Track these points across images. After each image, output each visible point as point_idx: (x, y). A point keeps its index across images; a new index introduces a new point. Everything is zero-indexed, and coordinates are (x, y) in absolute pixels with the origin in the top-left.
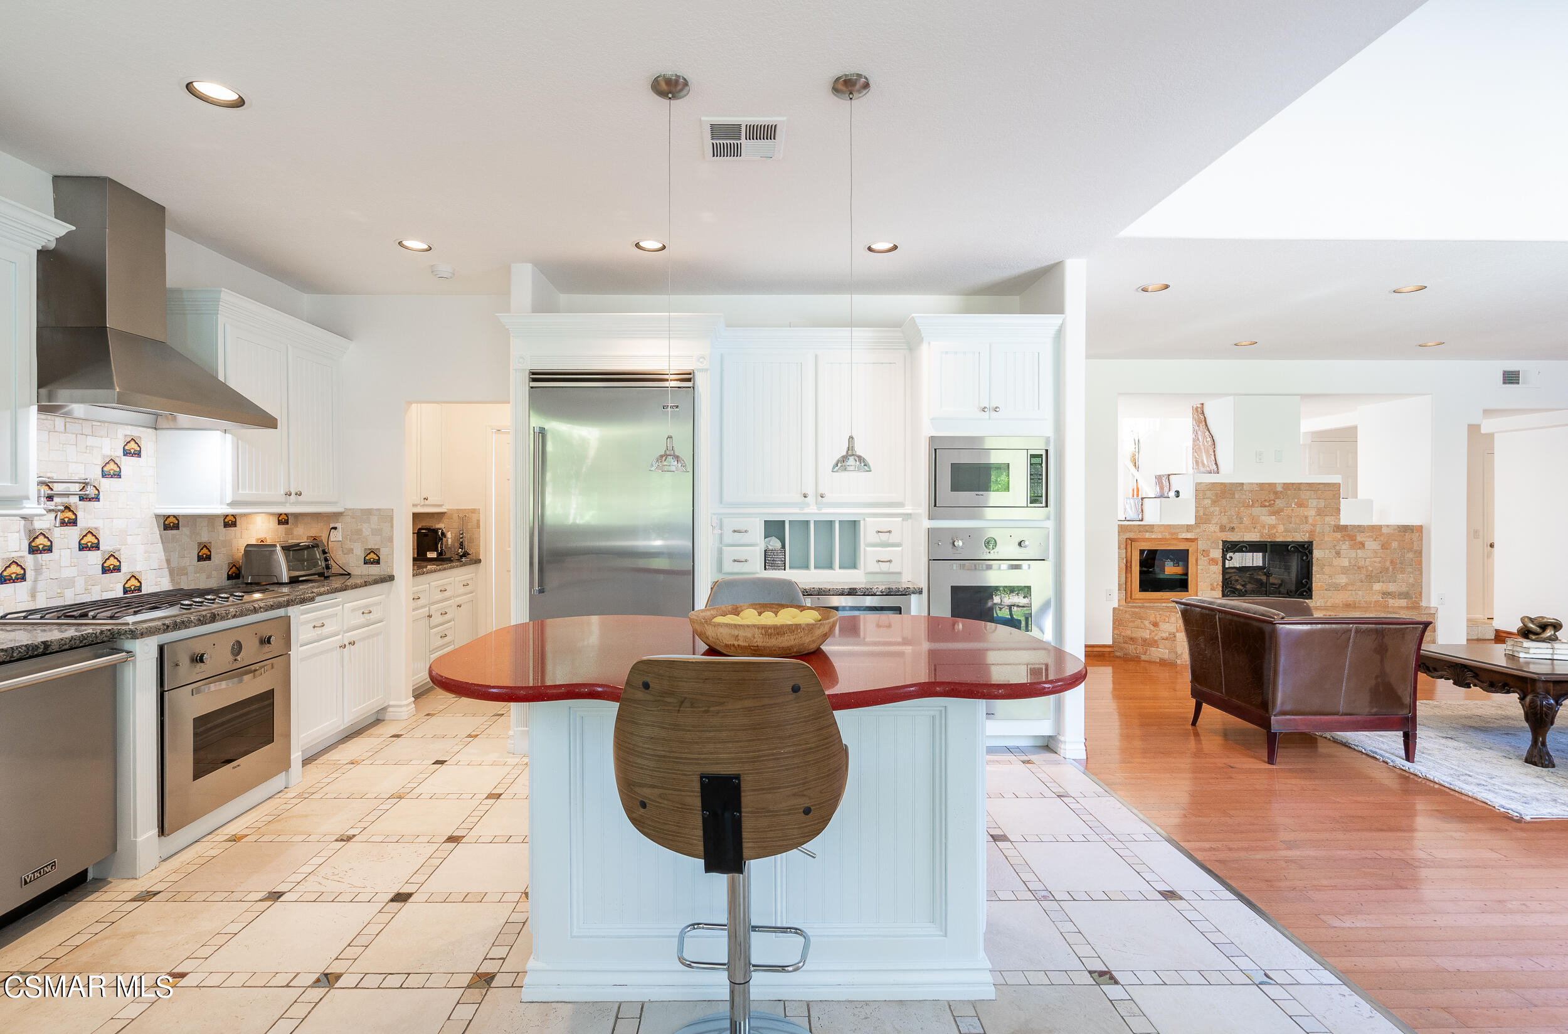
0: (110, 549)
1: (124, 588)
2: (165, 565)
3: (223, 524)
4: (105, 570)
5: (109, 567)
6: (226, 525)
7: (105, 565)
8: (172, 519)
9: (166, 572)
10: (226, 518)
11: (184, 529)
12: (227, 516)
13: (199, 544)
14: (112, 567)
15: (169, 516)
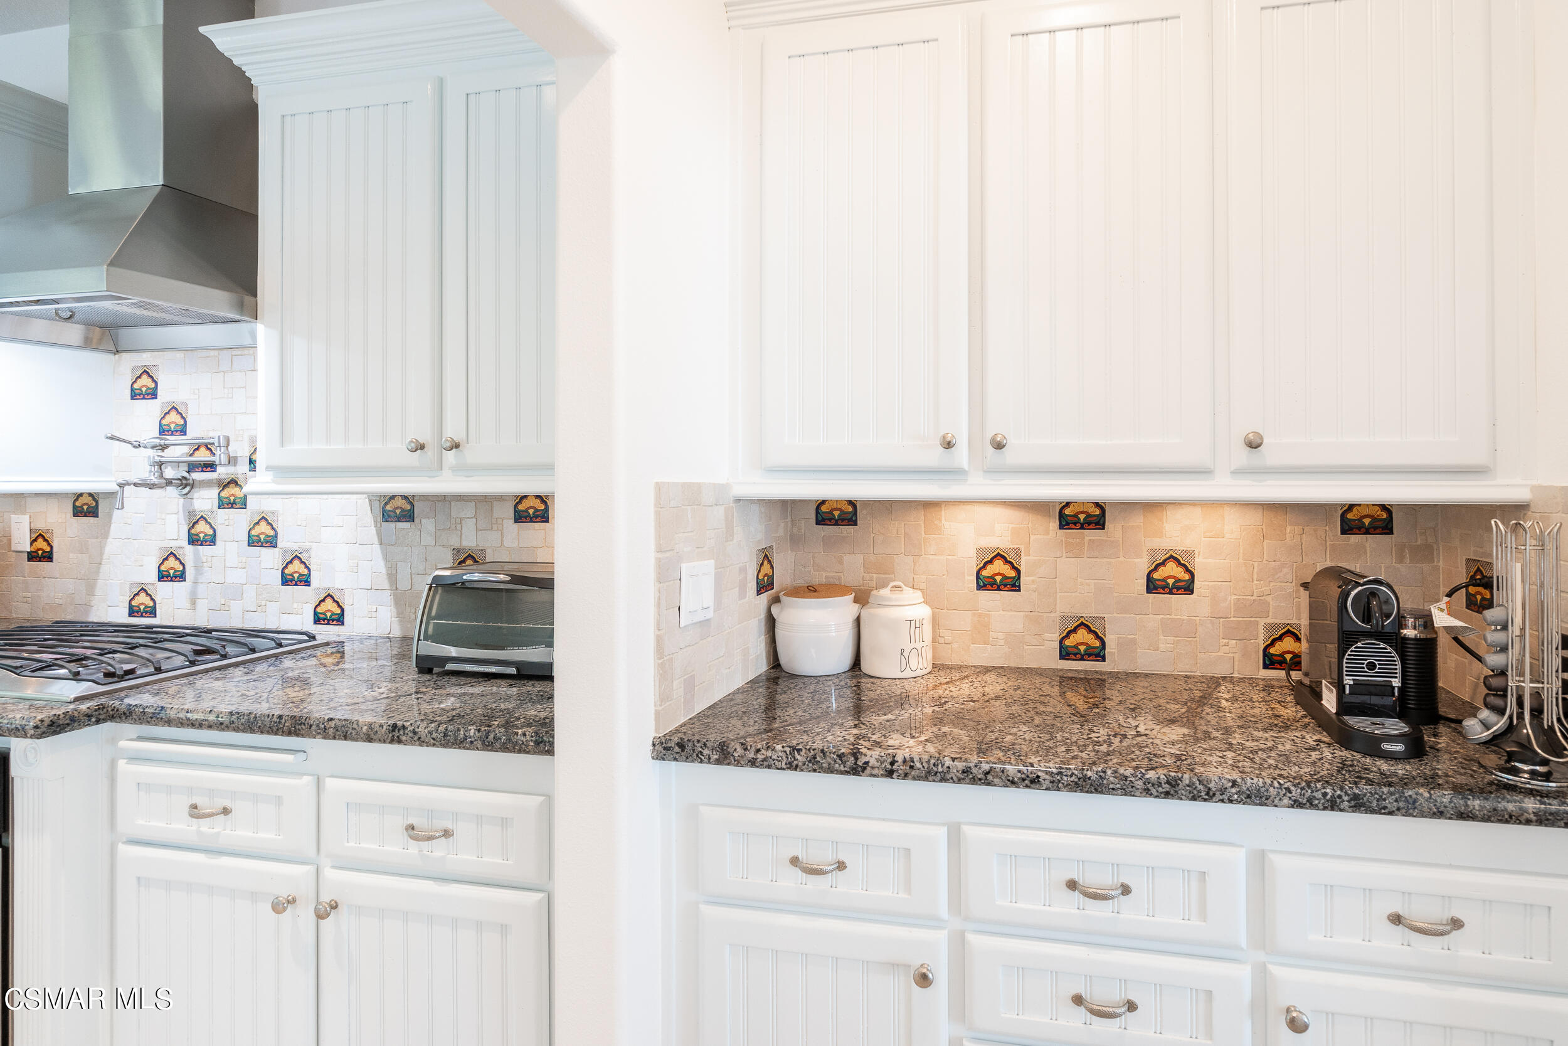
0: (295, 546)
1: (315, 613)
2: (386, 585)
3: (513, 515)
4: (286, 581)
5: (292, 575)
6: (520, 517)
7: (286, 571)
8: (399, 502)
9: (387, 596)
10: (520, 502)
11: (424, 521)
12: (525, 497)
13: (457, 551)
14: (296, 575)
15: (393, 497)
